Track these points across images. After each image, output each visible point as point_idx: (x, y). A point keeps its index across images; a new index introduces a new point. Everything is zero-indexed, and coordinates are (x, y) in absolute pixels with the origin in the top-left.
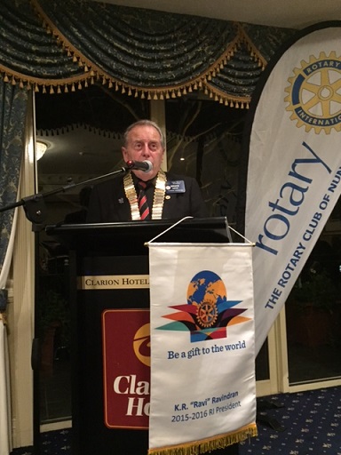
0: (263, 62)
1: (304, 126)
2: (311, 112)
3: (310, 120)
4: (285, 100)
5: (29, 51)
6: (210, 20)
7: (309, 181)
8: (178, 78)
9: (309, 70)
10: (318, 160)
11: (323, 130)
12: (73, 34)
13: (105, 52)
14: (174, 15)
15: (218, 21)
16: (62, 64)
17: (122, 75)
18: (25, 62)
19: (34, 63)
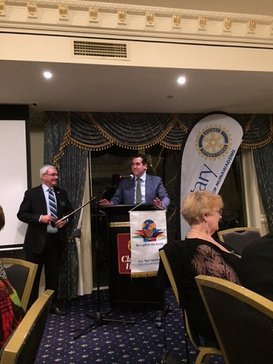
0: (186, 129)
1: (205, 157)
2: (207, 151)
3: (207, 154)
4: (196, 146)
5: (88, 135)
6: (162, 114)
7: (208, 181)
8: (148, 140)
9: (206, 132)
10: (211, 172)
11: (212, 159)
12: (104, 127)
13: (118, 133)
14: (146, 114)
15: (165, 114)
16: (101, 139)
17: (124, 141)
18: (86, 139)
19: (90, 140)
